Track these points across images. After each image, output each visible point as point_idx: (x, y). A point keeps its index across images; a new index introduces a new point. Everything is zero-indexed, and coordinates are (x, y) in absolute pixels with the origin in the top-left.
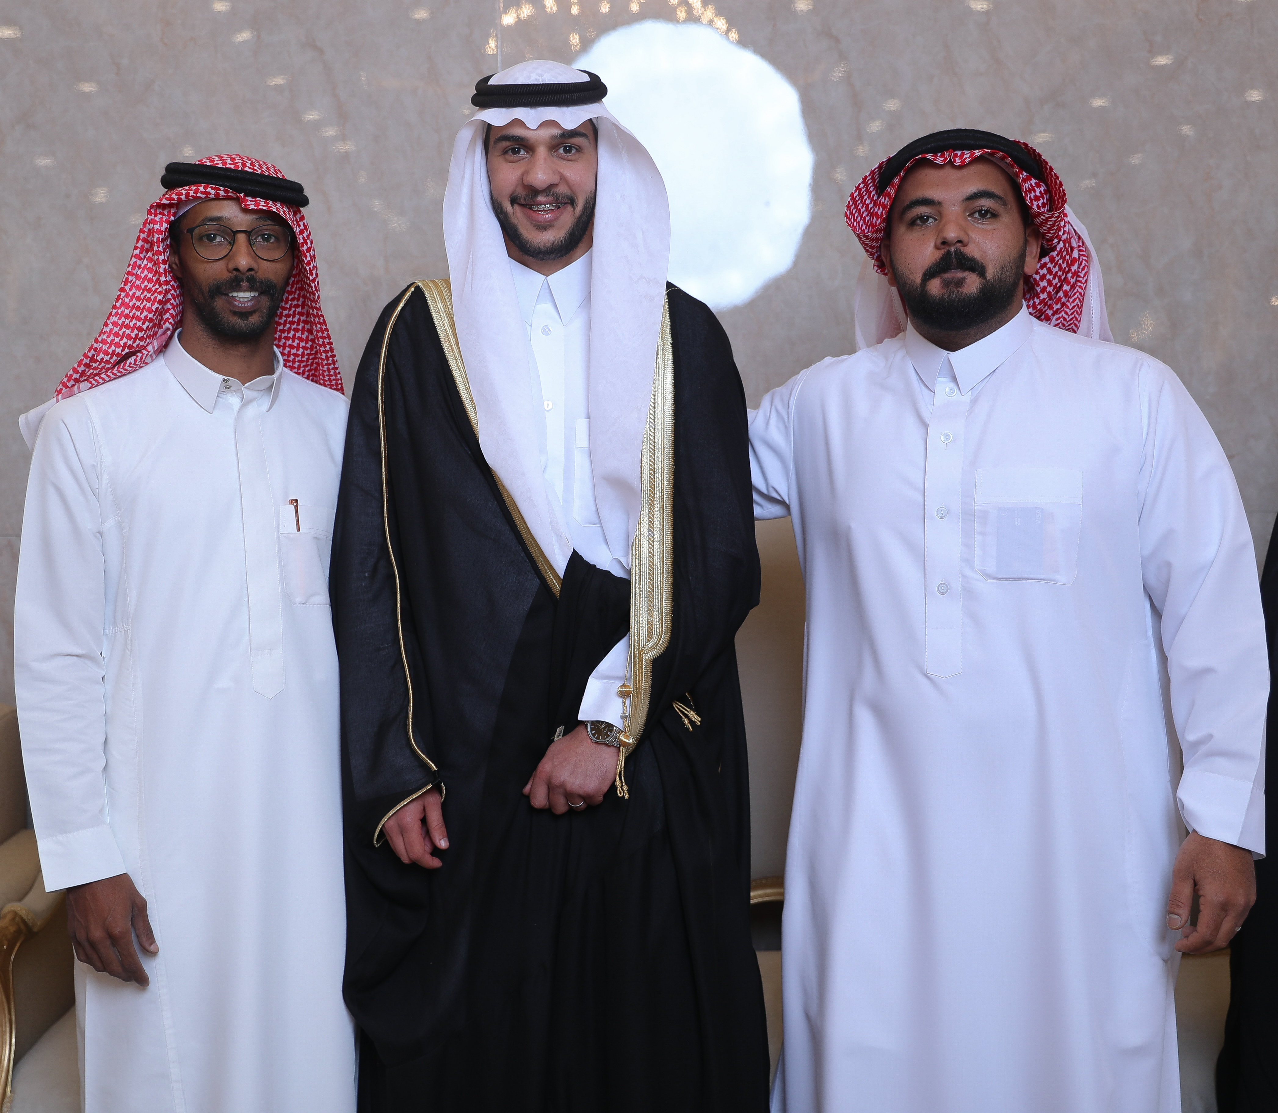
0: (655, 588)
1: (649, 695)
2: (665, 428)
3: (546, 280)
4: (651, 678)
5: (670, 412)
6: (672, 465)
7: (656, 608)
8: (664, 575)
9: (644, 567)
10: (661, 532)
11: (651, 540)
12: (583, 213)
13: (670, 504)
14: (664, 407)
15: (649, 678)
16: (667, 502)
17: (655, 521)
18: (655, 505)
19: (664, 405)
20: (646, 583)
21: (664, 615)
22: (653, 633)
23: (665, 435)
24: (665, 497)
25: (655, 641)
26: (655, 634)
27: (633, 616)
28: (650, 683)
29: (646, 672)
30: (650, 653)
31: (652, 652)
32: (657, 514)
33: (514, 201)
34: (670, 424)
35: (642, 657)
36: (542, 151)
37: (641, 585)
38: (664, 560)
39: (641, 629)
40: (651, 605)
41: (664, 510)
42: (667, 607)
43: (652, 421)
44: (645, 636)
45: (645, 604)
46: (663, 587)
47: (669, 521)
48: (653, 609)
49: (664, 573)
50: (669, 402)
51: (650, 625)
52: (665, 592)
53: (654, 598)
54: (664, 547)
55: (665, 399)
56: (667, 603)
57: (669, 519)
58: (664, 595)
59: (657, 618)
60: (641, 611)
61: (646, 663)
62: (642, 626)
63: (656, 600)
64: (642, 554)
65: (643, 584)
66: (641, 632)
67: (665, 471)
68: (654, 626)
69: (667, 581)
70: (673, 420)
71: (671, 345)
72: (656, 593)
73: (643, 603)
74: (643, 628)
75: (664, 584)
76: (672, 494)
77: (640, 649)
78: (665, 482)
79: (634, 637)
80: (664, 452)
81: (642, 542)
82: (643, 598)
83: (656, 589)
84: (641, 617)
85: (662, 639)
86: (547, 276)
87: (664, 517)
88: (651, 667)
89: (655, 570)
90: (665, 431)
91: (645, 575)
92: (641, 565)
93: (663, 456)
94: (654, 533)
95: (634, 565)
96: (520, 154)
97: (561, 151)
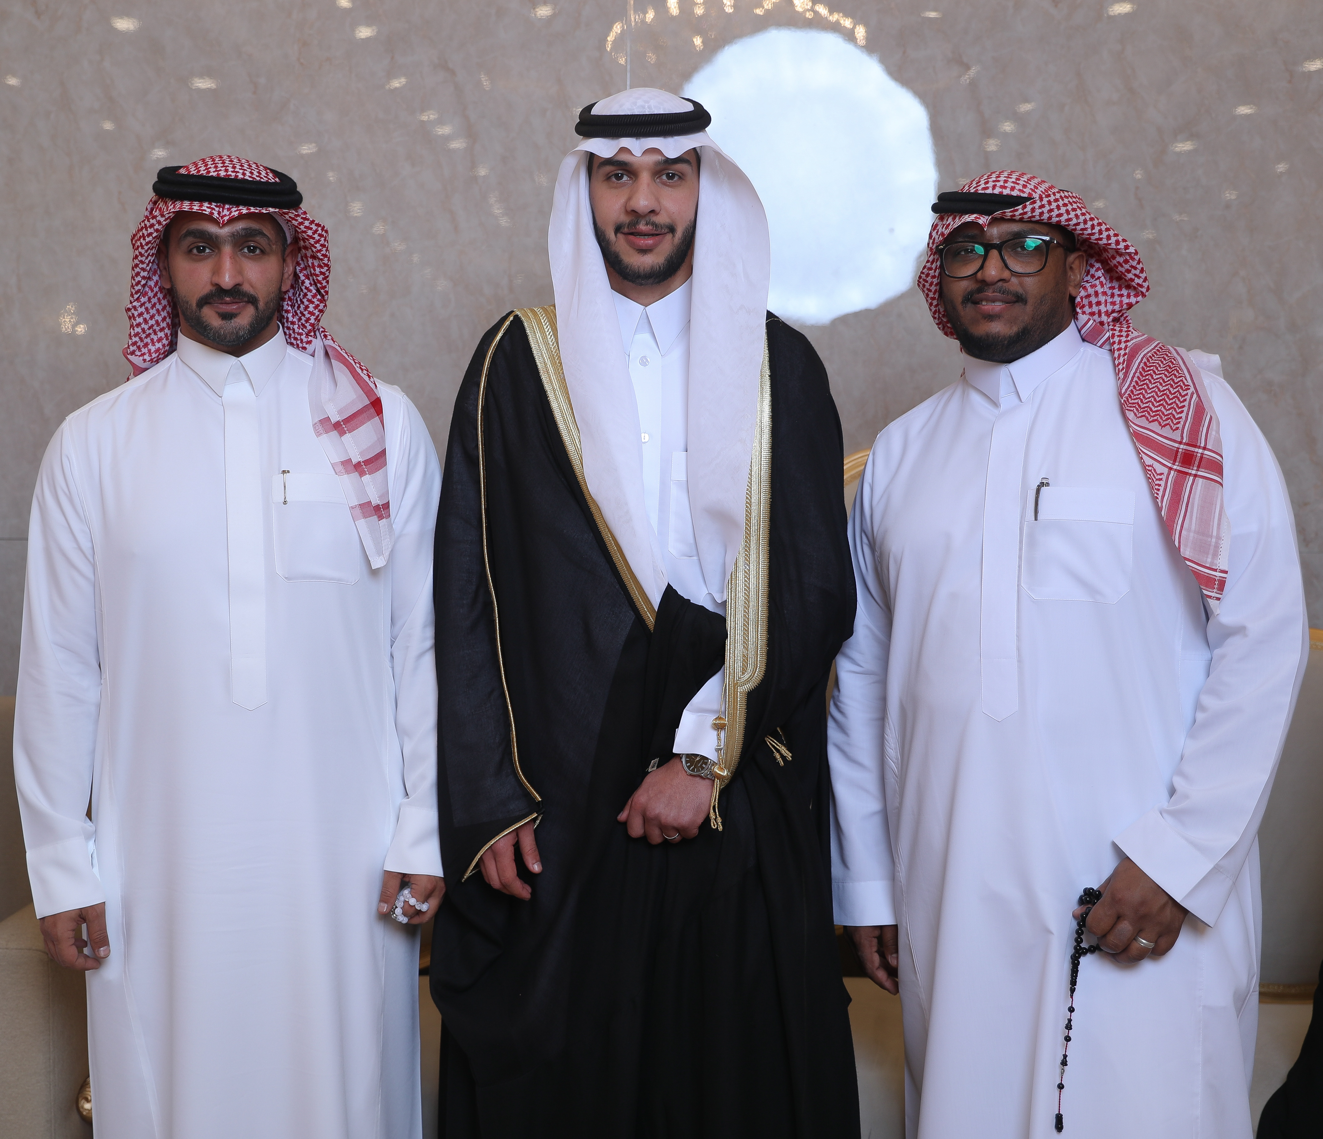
0: (750, 621)
1: (744, 728)
2: (762, 461)
3: (644, 311)
4: (745, 711)
5: (768, 445)
6: (769, 498)
7: (751, 641)
8: (760, 608)
9: (739, 600)
10: (757, 565)
11: (747, 573)
12: (683, 242)
13: (765, 537)
14: (761, 440)
15: (744, 711)
16: (763, 535)
17: (751, 554)
18: (751, 538)
19: (761, 438)
20: (742, 616)
21: (759, 648)
22: (748, 666)
23: (762, 468)
24: (761, 530)
25: (750, 674)
26: (750, 667)
27: (728, 649)
28: (745, 715)
29: (741, 705)
30: (745, 686)
31: (747, 685)
32: (753, 547)
33: (618, 229)
34: (767, 457)
35: (737, 689)
36: (645, 177)
37: (737, 618)
38: (760, 593)
39: (736, 661)
40: (746, 638)
41: (761, 543)
42: (762, 640)
44: (740, 669)
45: (740, 637)
46: (758, 620)
47: (765, 554)
48: (748, 642)
49: (760, 606)
50: (766, 435)
51: (745, 658)
52: (761, 625)
53: (750, 631)
54: (760, 580)
55: (762, 432)
56: (762, 636)
57: (765, 552)
58: (759, 628)
59: (752, 651)
60: (736, 644)
61: (741, 696)
62: (737, 659)
63: (751, 634)
64: (737, 587)
65: (739, 617)
66: (736, 665)
67: (762, 504)
68: (749, 659)
69: (762, 615)
70: (770, 453)
71: (769, 378)
72: (751, 626)
73: (738, 636)
74: (738, 661)
75: (760, 617)
76: (769, 527)
77: (735, 682)
78: (761, 515)
79: (729, 670)
80: (761, 485)
81: (737, 575)
82: (738, 631)
83: (752, 622)
84: (736, 650)
85: (757, 673)
86: (646, 307)
87: (760, 550)
88: (746, 700)
89: (750, 603)
90: (762, 464)
91: (741, 608)
92: (737, 598)
93: (760, 489)
94: (749, 567)
95: (730, 598)
96: (623, 180)
97: (664, 177)
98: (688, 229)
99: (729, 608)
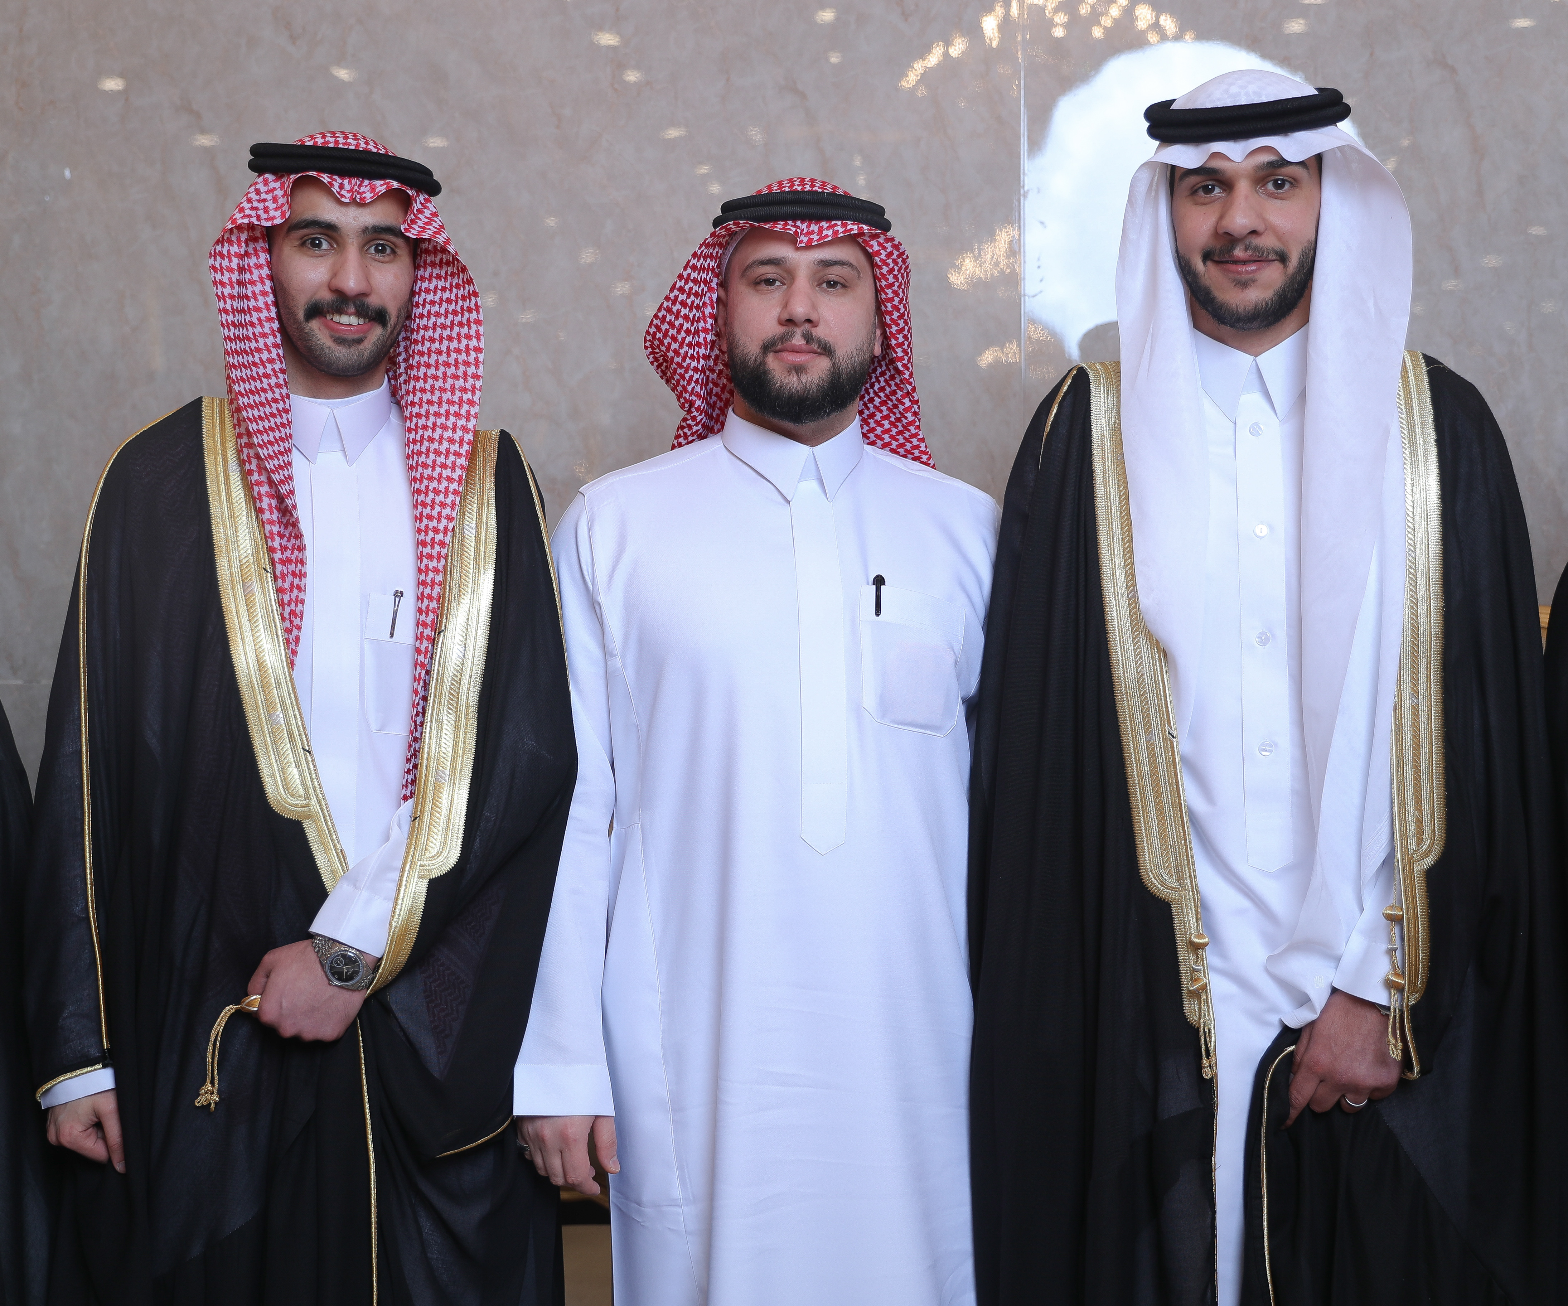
0: (1422, 773)
1: (1428, 919)
2: (1430, 557)
3: (1254, 362)
5: (1437, 535)
6: (1442, 607)
7: (1423, 800)
8: (1434, 756)
9: (1407, 746)
10: (1428, 698)
11: (1416, 710)
13: (1439, 660)
14: (1428, 528)
15: (1425, 895)
16: (1436, 657)
17: (1420, 683)
18: (1419, 662)
19: (1428, 526)
20: (1411, 767)
21: (1436, 807)
22: (1420, 834)
23: (1431, 566)
24: (1432, 650)
25: (1427, 845)
26: (1427, 835)
28: (1427, 902)
29: (1419, 886)
30: (1423, 861)
31: (1426, 861)
32: (1422, 673)
33: (1207, 256)
34: (1436, 552)
35: (1413, 866)
36: (1243, 187)
37: (1404, 770)
38: (1433, 736)
39: (1408, 828)
41: (1432, 668)
42: (1439, 799)
43: (1412, 548)
44: (1414, 838)
45: (1411, 795)
46: (1432, 772)
47: (1438, 682)
48: (1420, 802)
49: (1433, 753)
50: (1434, 521)
51: (1416, 822)
52: (1435, 778)
53: (1422, 786)
54: (1433, 718)
55: (1429, 517)
56: (1438, 793)
57: (1438, 679)
58: (1434, 782)
59: (1425, 814)
60: (1407, 805)
61: (1419, 875)
62: (1409, 825)
63: (1425, 790)
64: (1403, 727)
65: (1407, 769)
66: (1408, 834)
67: (1432, 615)
68: (1424, 827)
69: (1437, 764)
70: (1440, 545)
71: (1434, 442)
72: (1425, 781)
73: (1409, 795)
74: (1411, 827)
75: (1434, 768)
76: (1442, 646)
77: (1410, 856)
78: (1433, 630)
79: (1401, 841)
80: (1431, 590)
81: (1403, 712)
82: (1408, 788)
83: (1424, 775)
84: (1407, 813)
85: (1436, 843)
86: (1256, 357)
87: (1432, 677)
88: (1426, 880)
89: (1421, 749)
90: (1430, 560)
91: (1410, 757)
92: (1404, 743)
93: (1428, 594)
94: (1418, 700)
96: (1215, 193)
97: (1270, 186)
98: (1306, 253)
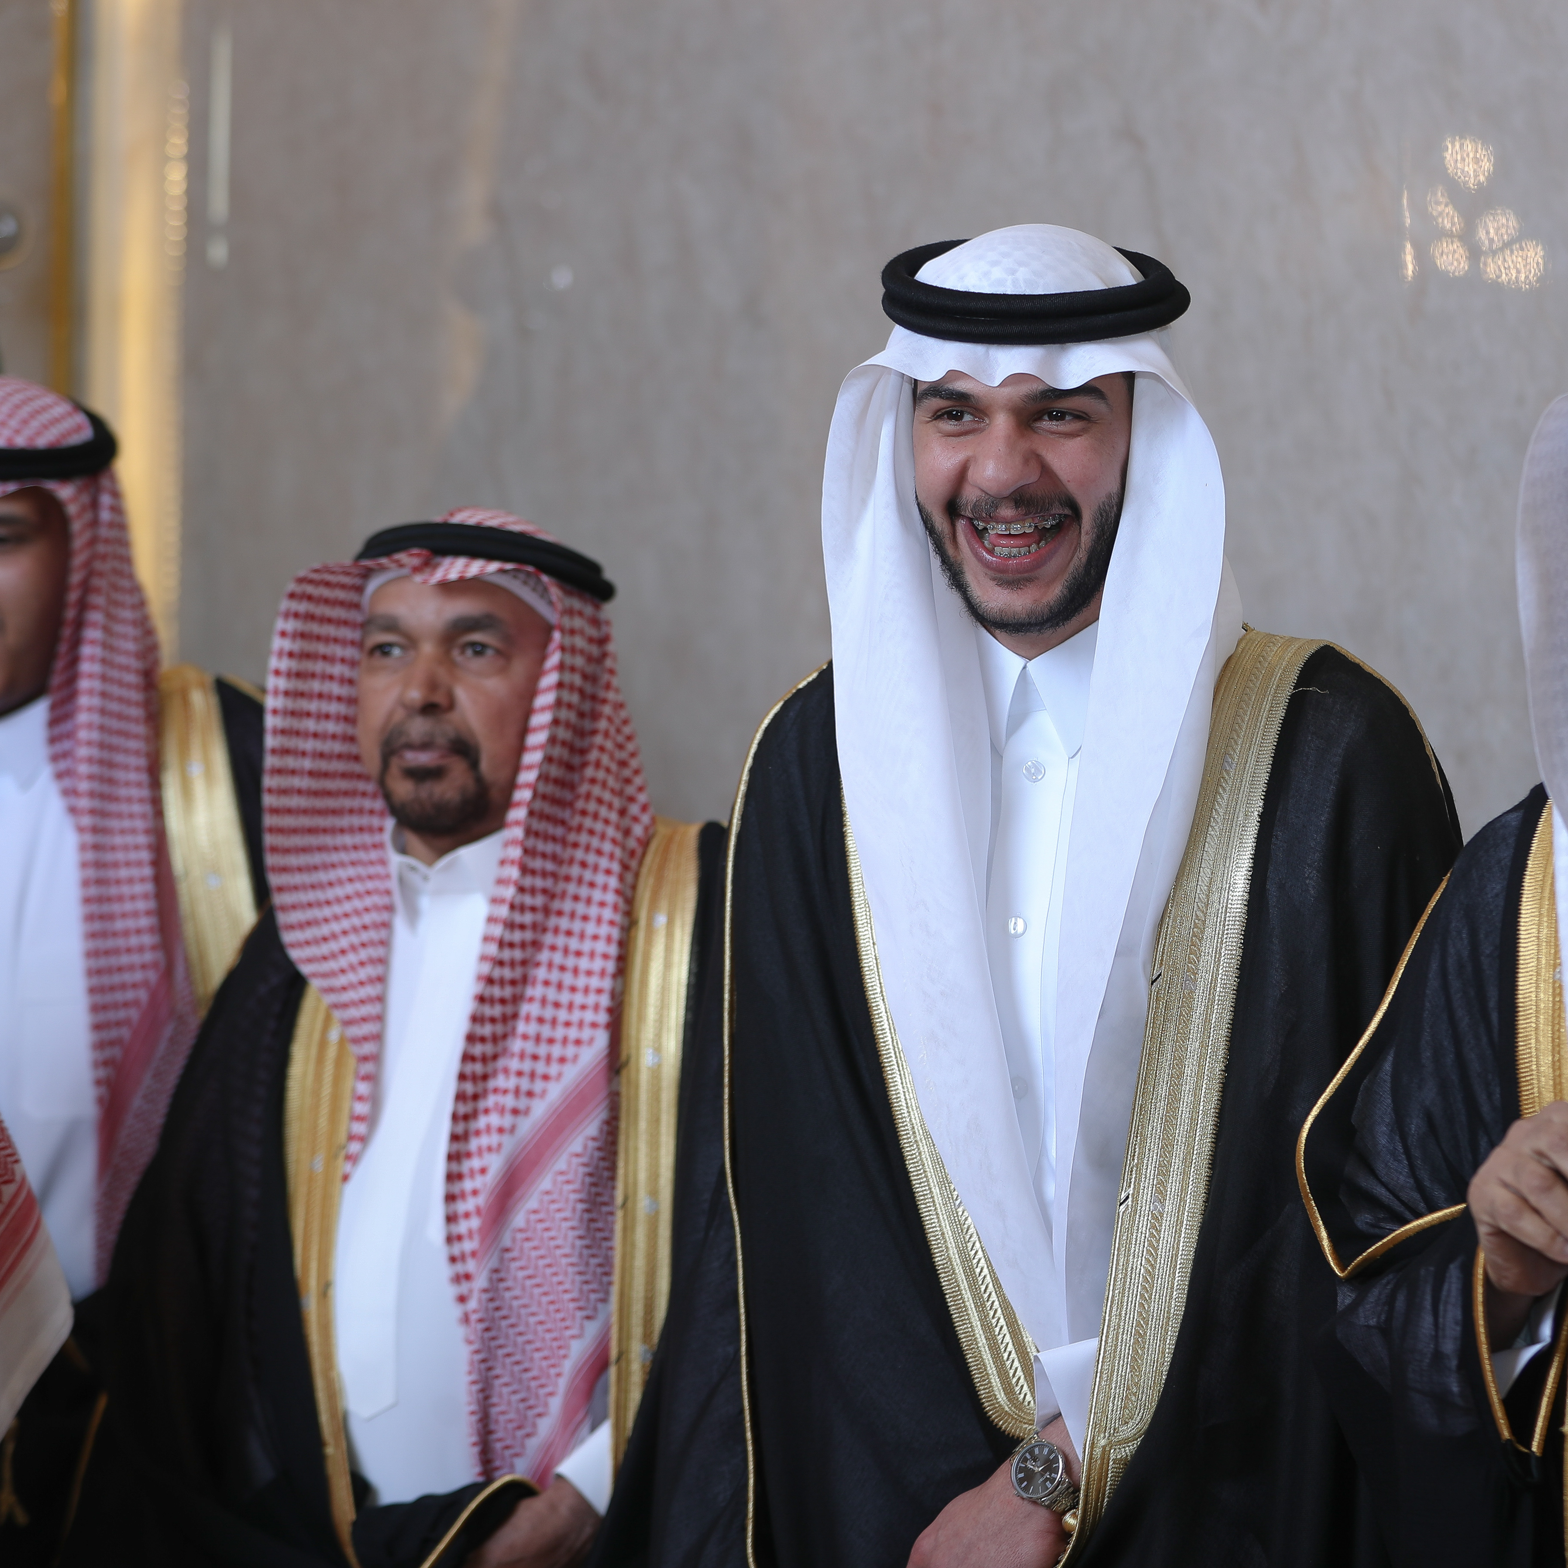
0: (1150, 1317)
2: (1217, 991)
3: (1026, 667)
5: (1233, 957)
7: (1150, 1359)
8: (1173, 1294)
9: (1134, 1273)
10: (1179, 1205)
11: (1156, 1220)
13: (1206, 1150)
14: (1221, 947)
16: (1201, 1145)
17: (1170, 1181)
18: (1175, 1150)
20: (1135, 1306)
22: (1135, 1409)
23: (1215, 1005)
25: (1139, 1426)
26: (1141, 1412)
30: (1125, 1448)
31: (1130, 1446)
32: (1177, 1167)
34: (1229, 983)
35: (1108, 1453)
36: (1002, 423)
37: (1124, 1310)
38: (1178, 1264)
39: (1111, 1397)
40: (1139, 1351)
41: (1193, 1161)
44: (1118, 1413)
45: (1127, 1348)
47: (1196, 1185)
48: (1142, 1361)
49: (1174, 1290)
51: (1131, 1392)
53: (1147, 1337)
54: (1182, 1236)
57: (1196, 1180)
59: (1148, 1380)
60: (1116, 1362)
61: (1114, 1467)
62: (1114, 1393)
63: (1151, 1344)
64: (1133, 1245)
65: (1129, 1307)
67: (1205, 1080)
68: (1139, 1396)
69: (1176, 1308)
71: (1258, 814)
72: (1153, 1329)
73: (1123, 1347)
74: (1115, 1397)
77: (1106, 1438)
78: (1202, 1102)
79: (1096, 1414)
80: (1208, 1041)
81: (1136, 1223)
82: (1124, 1336)
83: (1154, 1320)
84: (1114, 1374)
86: (1029, 660)
87: (1191, 1177)
89: (1155, 1282)
90: (1216, 996)
91: (1135, 1290)
92: (1130, 1269)
94: (1163, 1206)
95: (1114, 1266)
99: (1111, 1288)
